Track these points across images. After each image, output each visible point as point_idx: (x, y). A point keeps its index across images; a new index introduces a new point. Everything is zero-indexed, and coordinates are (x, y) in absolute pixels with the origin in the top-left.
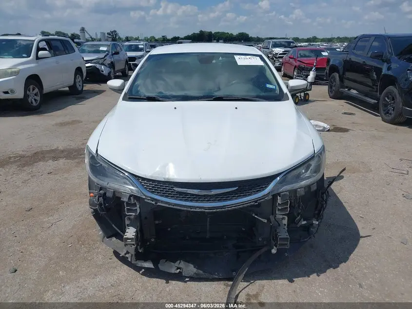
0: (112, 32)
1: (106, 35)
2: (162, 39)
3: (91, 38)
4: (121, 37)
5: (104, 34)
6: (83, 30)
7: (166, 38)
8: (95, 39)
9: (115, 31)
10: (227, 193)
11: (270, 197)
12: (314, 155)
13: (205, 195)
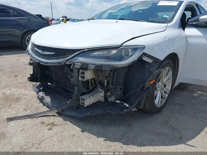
10: (51, 55)
11: (68, 63)
12: (120, 47)
13: (42, 54)
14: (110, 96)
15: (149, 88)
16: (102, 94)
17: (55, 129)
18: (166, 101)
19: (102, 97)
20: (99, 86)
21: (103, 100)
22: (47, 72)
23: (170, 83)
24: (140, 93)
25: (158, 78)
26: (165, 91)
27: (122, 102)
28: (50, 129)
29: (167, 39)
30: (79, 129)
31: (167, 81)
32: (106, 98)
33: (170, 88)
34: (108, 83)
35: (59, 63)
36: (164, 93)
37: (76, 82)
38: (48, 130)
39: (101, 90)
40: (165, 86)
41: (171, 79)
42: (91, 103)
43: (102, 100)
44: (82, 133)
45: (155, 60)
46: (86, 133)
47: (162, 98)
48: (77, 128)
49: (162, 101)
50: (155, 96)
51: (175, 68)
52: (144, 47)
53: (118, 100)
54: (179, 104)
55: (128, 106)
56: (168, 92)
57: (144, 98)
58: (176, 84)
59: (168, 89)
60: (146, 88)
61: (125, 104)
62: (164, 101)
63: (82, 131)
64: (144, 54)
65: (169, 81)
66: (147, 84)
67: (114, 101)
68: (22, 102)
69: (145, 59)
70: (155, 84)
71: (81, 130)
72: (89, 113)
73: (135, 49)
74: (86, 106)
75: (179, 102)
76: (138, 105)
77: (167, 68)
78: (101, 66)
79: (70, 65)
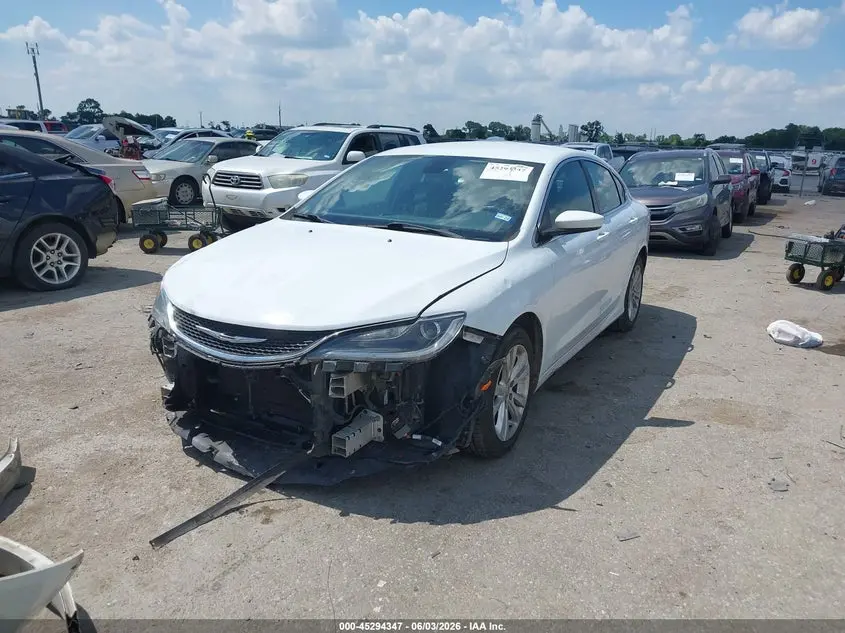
0: (591, 125)
1: (580, 130)
2: (694, 142)
3: (550, 135)
4: (609, 134)
5: (576, 127)
6: (538, 120)
7: (703, 140)
8: (556, 138)
9: (598, 123)
10: (253, 344)
11: (305, 362)
12: (416, 319)
13: (227, 342)
14: (398, 427)
15: (480, 398)
16: (380, 424)
17: (277, 520)
18: (522, 424)
19: (379, 430)
20: (371, 405)
21: (381, 436)
22: (211, 381)
23: (525, 379)
24: (463, 412)
25: (497, 376)
26: (515, 400)
27: (428, 438)
28: (267, 521)
29: (509, 286)
30: (334, 512)
31: (518, 376)
32: (388, 431)
33: (526, 393)
34: (391, 396)
35: (283, 364)
36: (515, 407)
37: (322, 403)
38: (263, 523)
39: (374, 414)
40: (515, 390)
41: (528, 370)
42: (358, 448)
43: (379, 437)
44: (344, 519)
45: (489, 337)
46: (354, 517)
47: (510, 417)
48: (328, 510)
49: (510, 426)
50: (494, 414)
51: (533, 343)
52: (464, 315)
53: (416, 433)
54: (554, 429)
55: (440, 443)
56: (523, 401)
57: (473, 423)
58: (542, 378)
59: (522, 396)
60: (476, 398)
61: (434, 441)
62: (516, 424)
63: (342, 515)
64: (466, 329)
65: (522, 376)
66: (477, 392)
67: (409, 437)
68: (151, 469)
69: (468, 337)
70: (492, 388)
71: (338, 512)
72: (353, 472)
73: (445, 320)
74: (348, 455)
75: (552, 424)
76: (459, 441)
77: (515, 348)
78: (382, 363)
79: (309, 367)
